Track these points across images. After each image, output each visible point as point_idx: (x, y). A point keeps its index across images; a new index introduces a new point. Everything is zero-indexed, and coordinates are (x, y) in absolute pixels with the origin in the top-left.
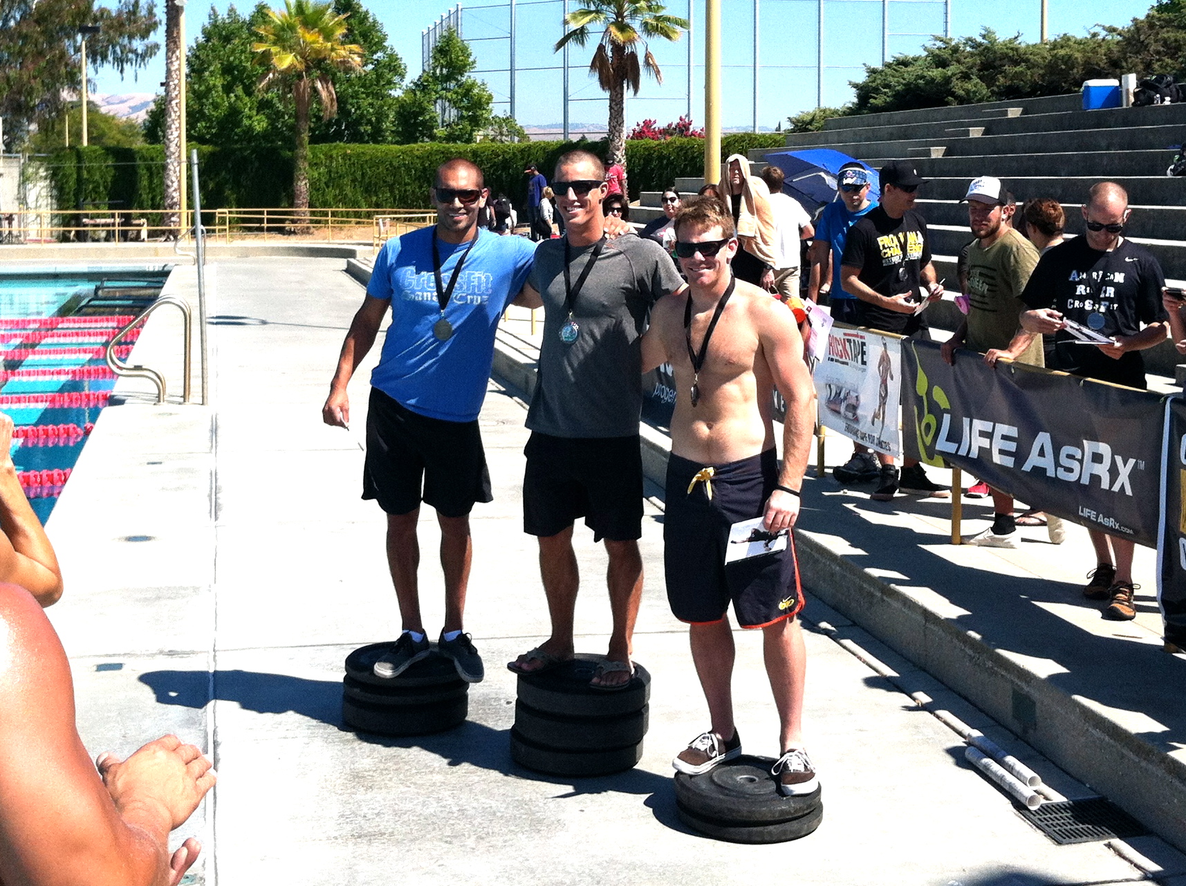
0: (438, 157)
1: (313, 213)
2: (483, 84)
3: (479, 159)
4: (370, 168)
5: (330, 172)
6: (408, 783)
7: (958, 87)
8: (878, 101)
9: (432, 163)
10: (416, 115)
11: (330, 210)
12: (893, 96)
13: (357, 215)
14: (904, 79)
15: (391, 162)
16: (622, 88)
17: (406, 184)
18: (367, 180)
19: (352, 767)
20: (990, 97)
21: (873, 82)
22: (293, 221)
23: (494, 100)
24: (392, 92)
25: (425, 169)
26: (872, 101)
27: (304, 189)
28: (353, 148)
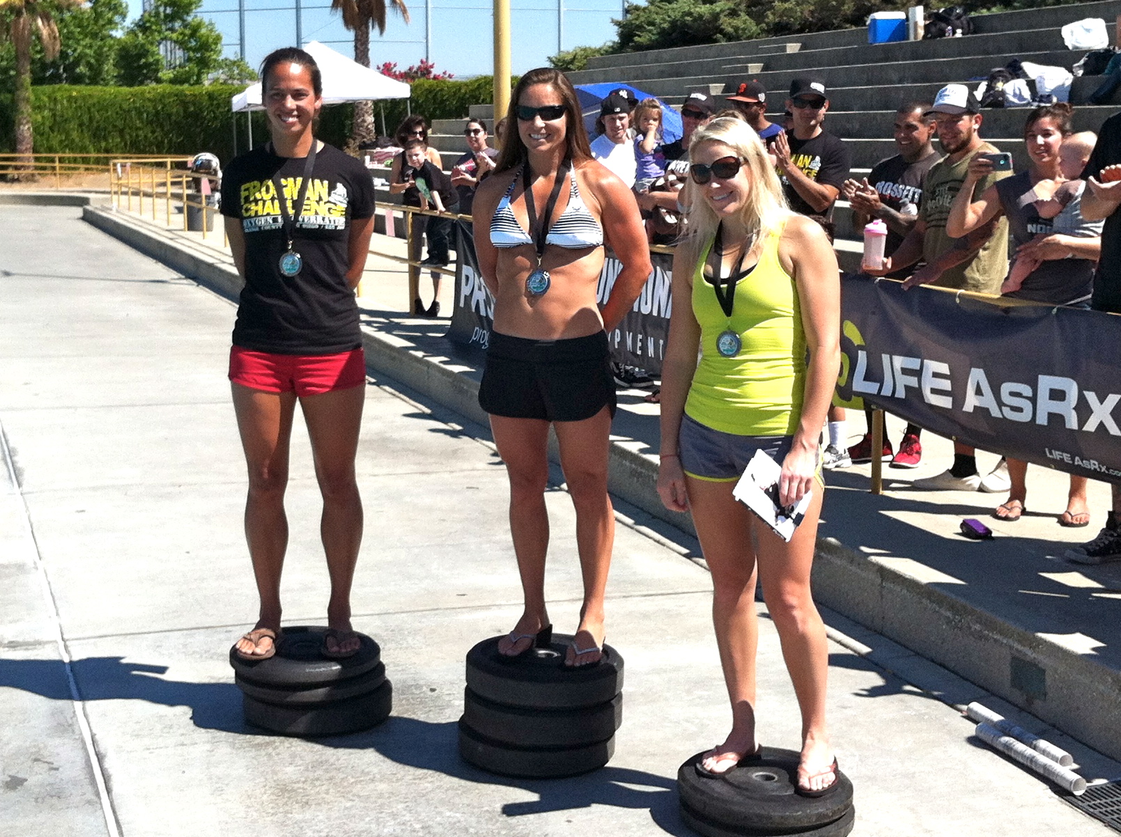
0: (171, 100)
1: (37, 159)
2: (211, 24)
3: (215, 102)
4: (98, 111)
5: (54, 115)
6: (350, 796)
7: (727, 24)
8: (642, 39)
9: (165, 106)
10: (140, 56)
11: (57, 156)
12: (658, 34)
13: (85, 161)
14: (669, 17)
15: (120, 105)
16: (367, 28)
17: (138, 129)
18: (95, 124)
19: (275, 778)
20: (759, 34)
21: (636, 19)
22: (16, 168)
23: (223, 41)
24: (114, 33)
25: (157, 113)
26: (636, 39)
27: (27, 134)
28: (76, 91)
